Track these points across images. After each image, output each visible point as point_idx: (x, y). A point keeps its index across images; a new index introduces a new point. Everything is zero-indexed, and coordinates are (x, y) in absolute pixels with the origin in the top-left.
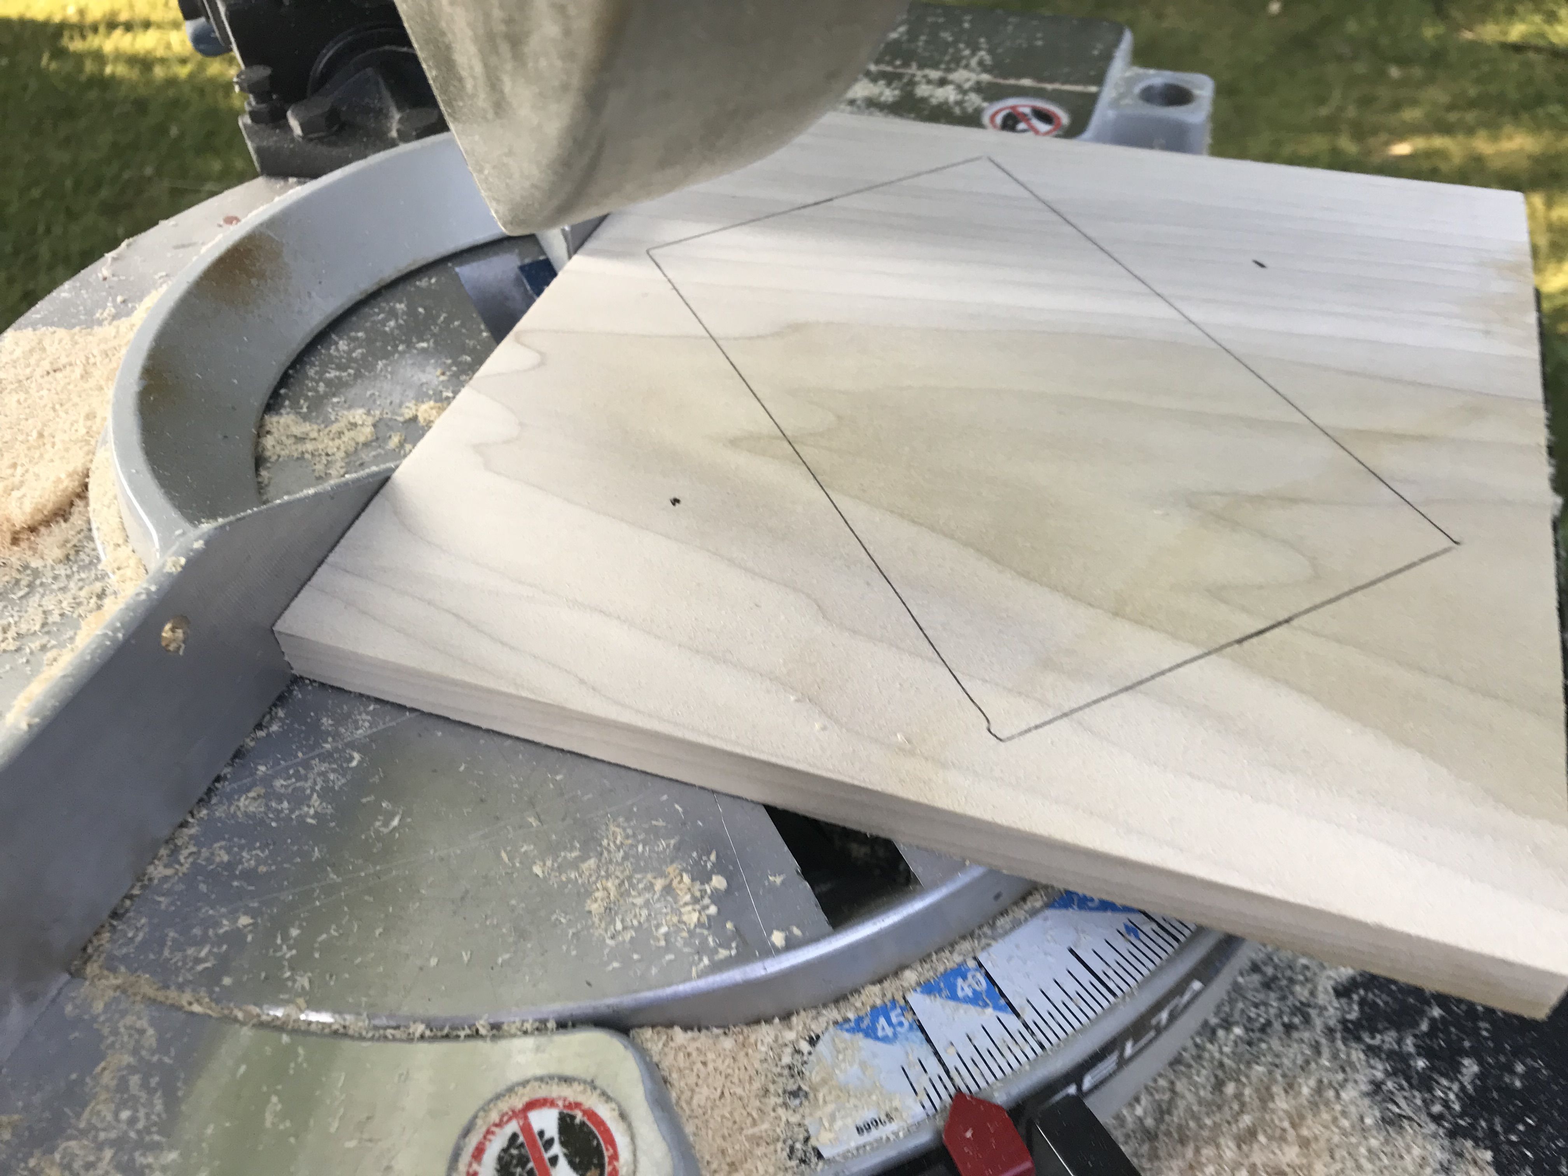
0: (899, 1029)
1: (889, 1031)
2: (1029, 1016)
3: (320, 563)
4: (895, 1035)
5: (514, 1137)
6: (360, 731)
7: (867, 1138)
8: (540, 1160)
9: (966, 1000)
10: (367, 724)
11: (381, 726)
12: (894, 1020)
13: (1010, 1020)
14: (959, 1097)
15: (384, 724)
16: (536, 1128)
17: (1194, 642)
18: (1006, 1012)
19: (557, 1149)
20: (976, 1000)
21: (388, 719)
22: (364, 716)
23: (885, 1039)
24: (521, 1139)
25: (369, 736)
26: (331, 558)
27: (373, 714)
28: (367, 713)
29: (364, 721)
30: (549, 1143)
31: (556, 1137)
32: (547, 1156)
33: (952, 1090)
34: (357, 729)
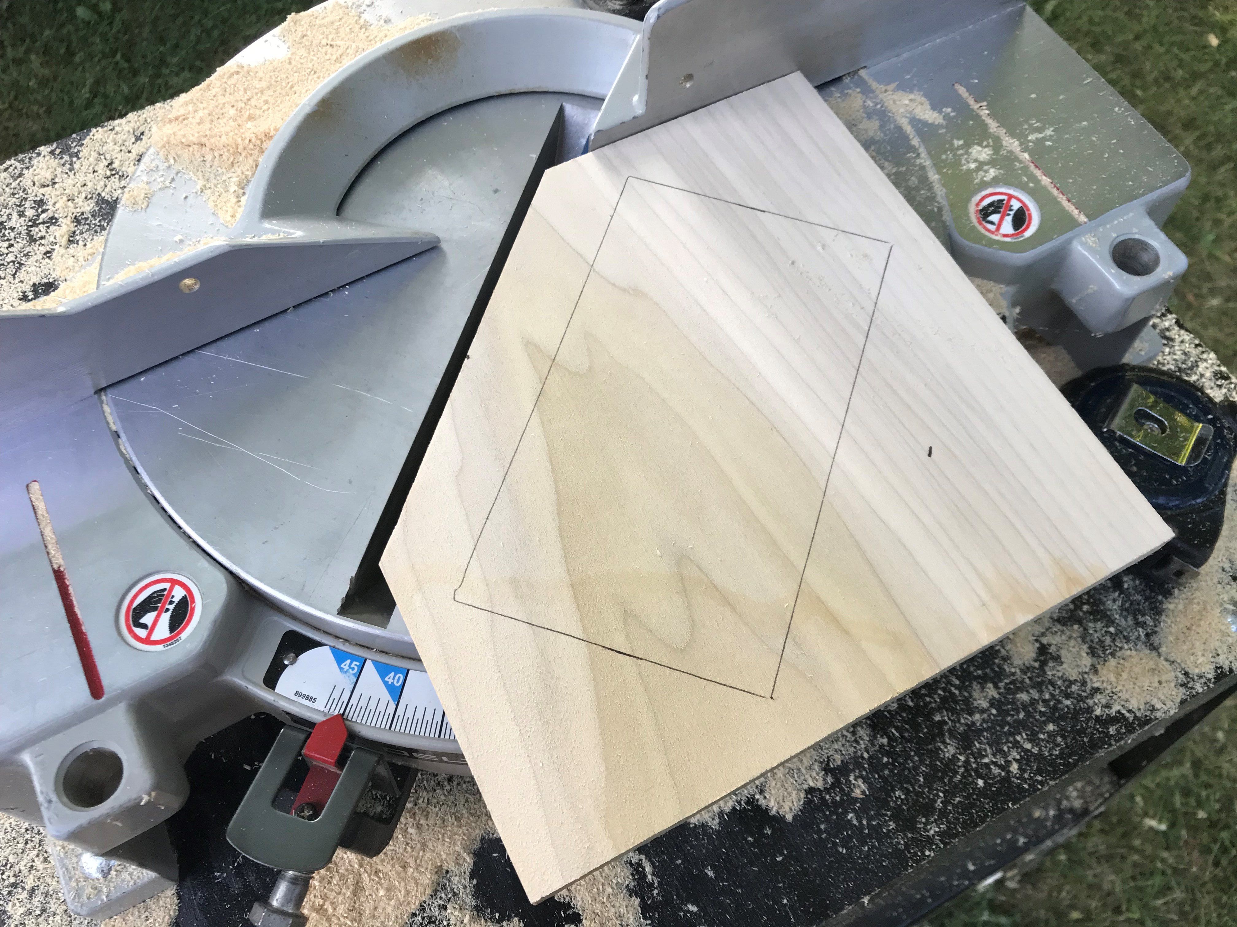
0: (350, 670)
1: (346, 668)
2: (400, 712)
4: (346, 672)
5: (165, 590)
7: (295, 698)
8: (163, 606)
9: (386, 683)
12: (352, 666)
13: (392, 706)
14: (342, 717)
16: (173, 594)
17: (585, 629)
18: (394, 701)
19: (171, 607)
20: (390, 688)
23: (341, 669)
24: (165, 593)
30: (171, 603)
31: (176, 602)
32: (167, 606)
33: (341, 712)
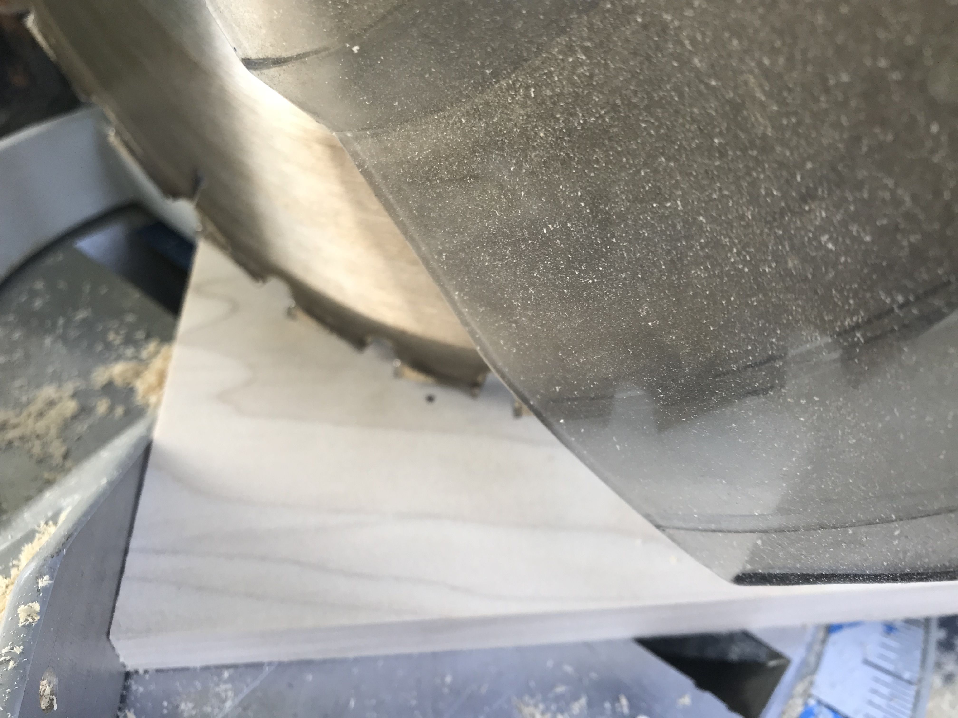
3: (126, 552)
6: (229, 704)
10: (230, 694)
11: (246, 691)
15: (247, 686)
21: (249, 680)
22: (223, 687)
25: (240, 704)
26: (134, 543)
27: (231, 679)
28: (226, 682)
29: (226, 691)
34: (224, 701)
